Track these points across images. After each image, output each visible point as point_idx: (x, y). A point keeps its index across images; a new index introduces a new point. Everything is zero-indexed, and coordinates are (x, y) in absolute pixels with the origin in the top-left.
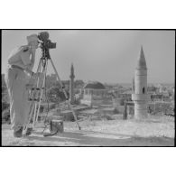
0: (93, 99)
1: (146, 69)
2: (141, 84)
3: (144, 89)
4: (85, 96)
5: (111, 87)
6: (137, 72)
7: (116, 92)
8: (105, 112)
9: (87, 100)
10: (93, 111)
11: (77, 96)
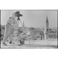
0: (31, 33)
1: (48, 23)
2: (47, 28)
3: (48, 30)
4: (28, 32)
6: (45, 24)
7: (38, 31)
8: (34, 37)
10: (31, 37)
11: (25, 32)
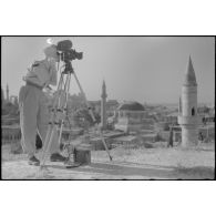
0: (130, 123)
1: (195, 85)
2: (190, 103)
3: (193, 111)
4: (120, 120)
5: (152, 108)
6: (184, 89)
7: (159, 114)
8: (145, 139)
9: (122, 125)
10: (130, 138)
11: (110, 120)
